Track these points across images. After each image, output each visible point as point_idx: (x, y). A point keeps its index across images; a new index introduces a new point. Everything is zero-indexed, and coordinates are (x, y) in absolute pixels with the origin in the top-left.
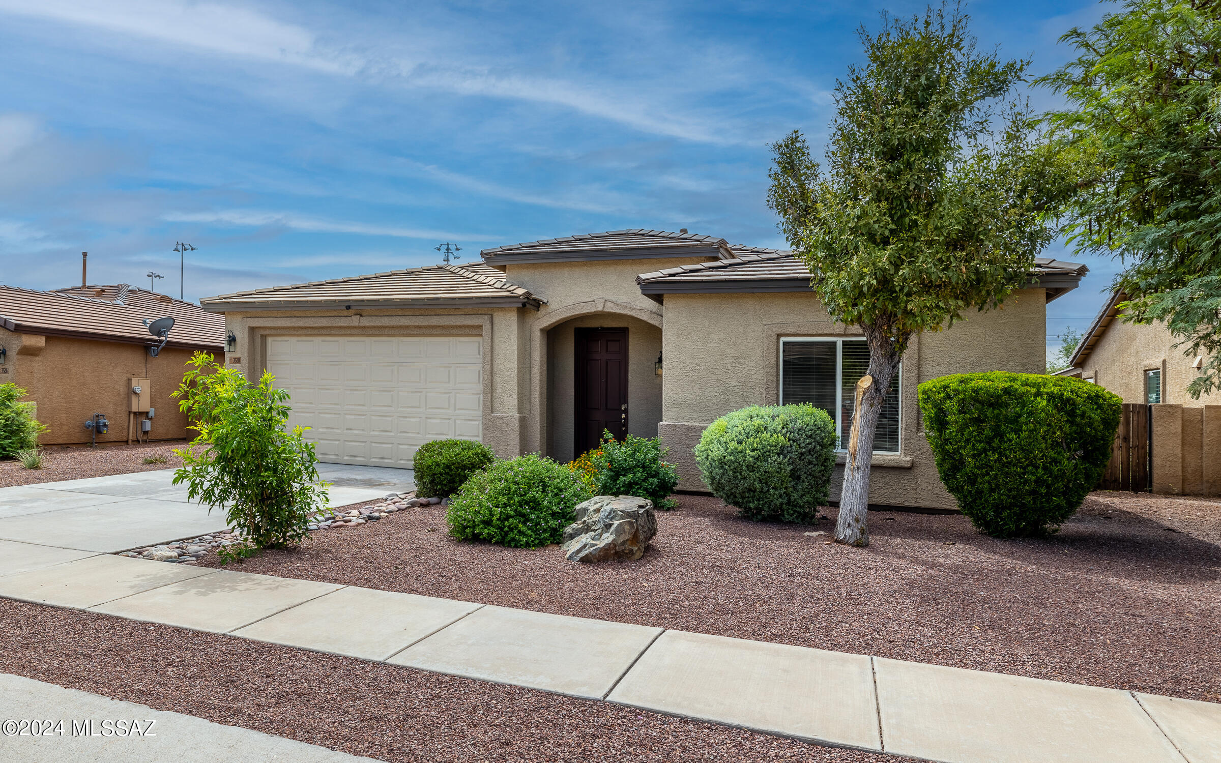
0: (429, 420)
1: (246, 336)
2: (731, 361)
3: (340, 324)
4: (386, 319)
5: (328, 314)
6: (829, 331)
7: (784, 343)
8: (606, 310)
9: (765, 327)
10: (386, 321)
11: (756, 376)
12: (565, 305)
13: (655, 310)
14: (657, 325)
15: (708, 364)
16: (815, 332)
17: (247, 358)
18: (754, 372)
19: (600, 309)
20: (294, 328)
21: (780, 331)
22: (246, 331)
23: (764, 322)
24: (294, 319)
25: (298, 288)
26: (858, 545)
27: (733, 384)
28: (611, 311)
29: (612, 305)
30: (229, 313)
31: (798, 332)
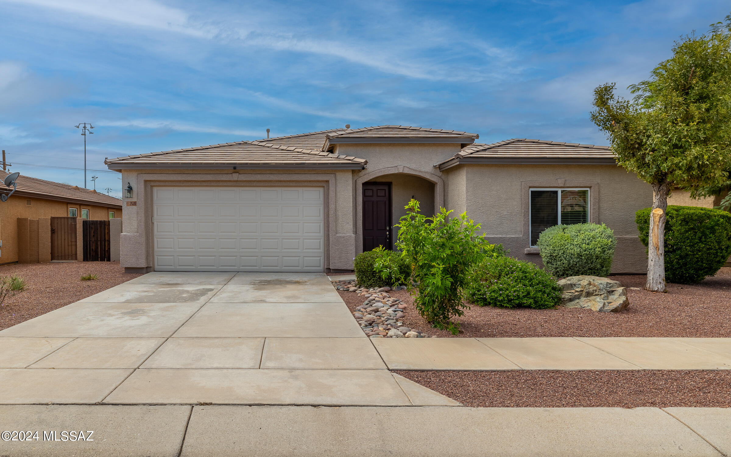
0: (284, 240)
1: (143, 186)
2: (503, 201)
3: (222, 179)
4: (259, 176)
5: (211, 172)
6: (556, 185)
7: (532, 192)
8: (404, 172)
9: (523, 183)
10: (259, 177)
11: (517, 209)
12: (377, 169)
13: (432, 173)
14: (435, 181)
15: (491, 203)
16: (548, 185)
17: (143, 202)
18: (516, 207)
19: (401, 171)
20: (180, 181)
21: (531, 185)
22: (143, 183)
23: (521, 180)
24: (184, 175)
25: (167, 154)
26: (665, 292)
27: (505, 213)
28: (408, 172)
29: (408, 169)
30: (125, 170)
31: (540, 186)
